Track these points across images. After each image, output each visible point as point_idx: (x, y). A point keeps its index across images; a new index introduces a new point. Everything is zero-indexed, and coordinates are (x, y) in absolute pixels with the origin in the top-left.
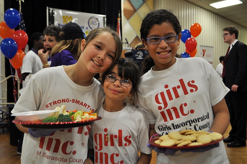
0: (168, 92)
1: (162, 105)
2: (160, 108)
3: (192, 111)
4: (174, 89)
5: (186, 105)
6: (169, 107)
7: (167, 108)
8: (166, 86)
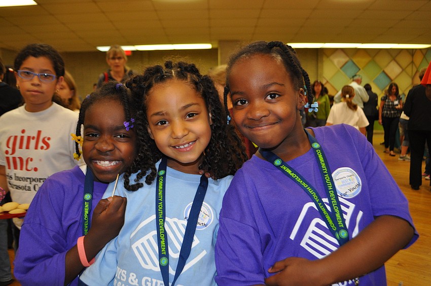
0: (22, 138)
1: (10, 151)
2: (7, 152)
3: (36, 169)
4: (29, 138)
5: (31, 160)
6: (16, 155)
7: (13, 156)
8: (23, 131)
